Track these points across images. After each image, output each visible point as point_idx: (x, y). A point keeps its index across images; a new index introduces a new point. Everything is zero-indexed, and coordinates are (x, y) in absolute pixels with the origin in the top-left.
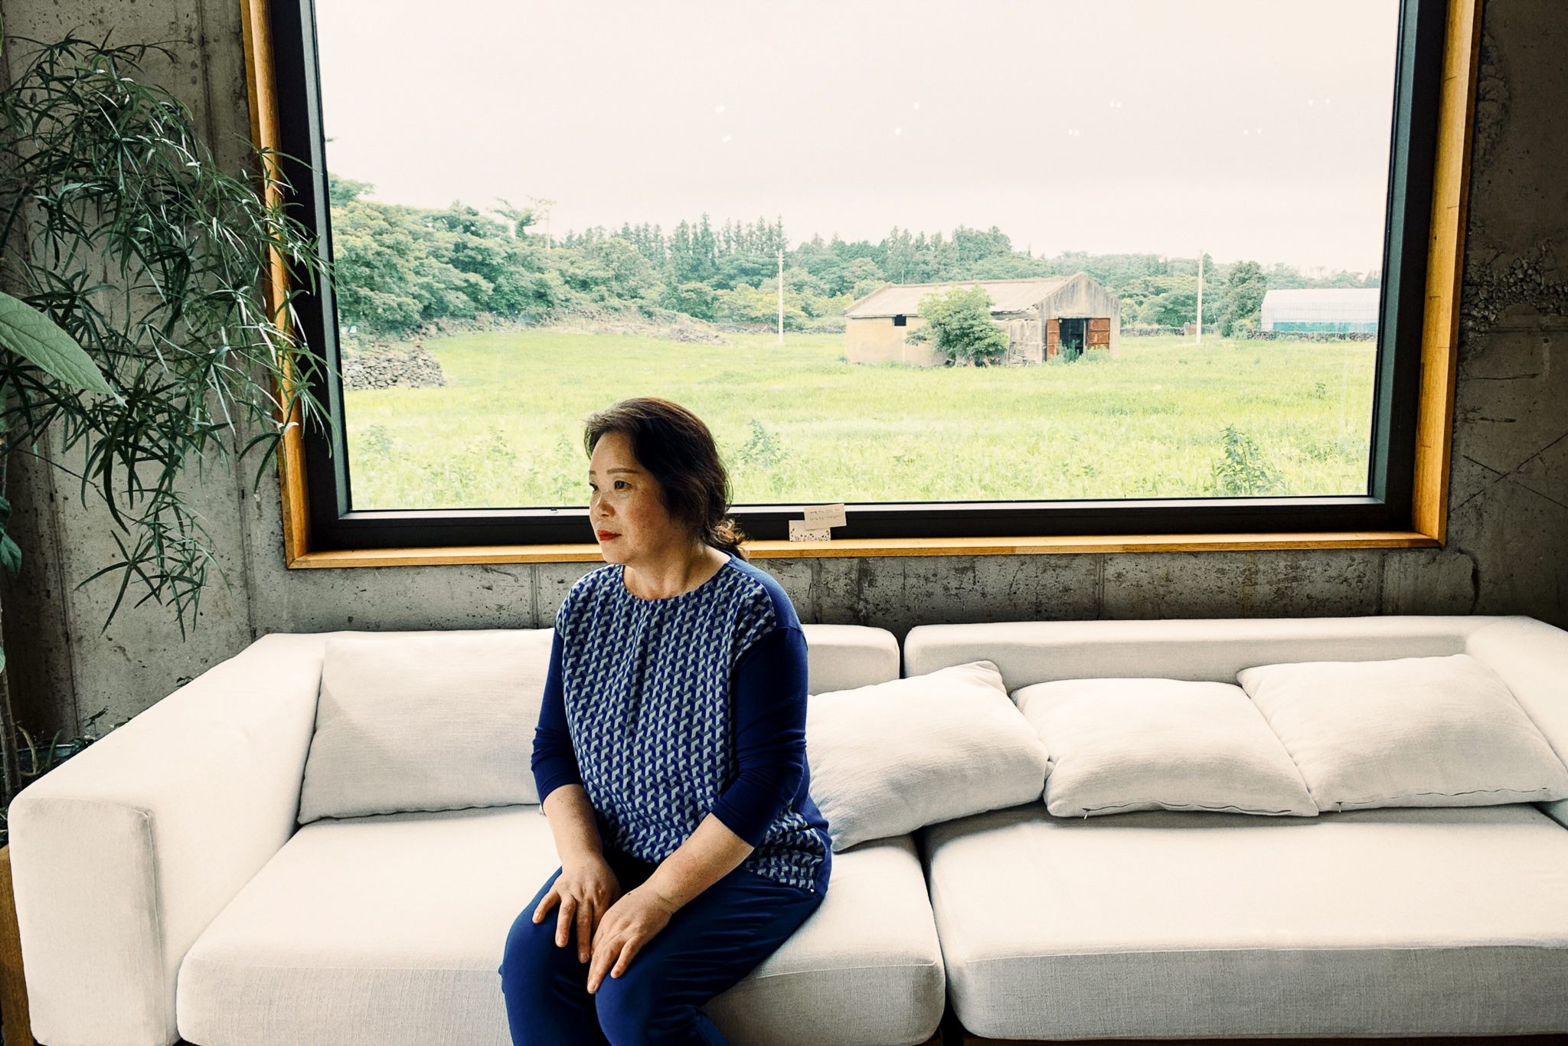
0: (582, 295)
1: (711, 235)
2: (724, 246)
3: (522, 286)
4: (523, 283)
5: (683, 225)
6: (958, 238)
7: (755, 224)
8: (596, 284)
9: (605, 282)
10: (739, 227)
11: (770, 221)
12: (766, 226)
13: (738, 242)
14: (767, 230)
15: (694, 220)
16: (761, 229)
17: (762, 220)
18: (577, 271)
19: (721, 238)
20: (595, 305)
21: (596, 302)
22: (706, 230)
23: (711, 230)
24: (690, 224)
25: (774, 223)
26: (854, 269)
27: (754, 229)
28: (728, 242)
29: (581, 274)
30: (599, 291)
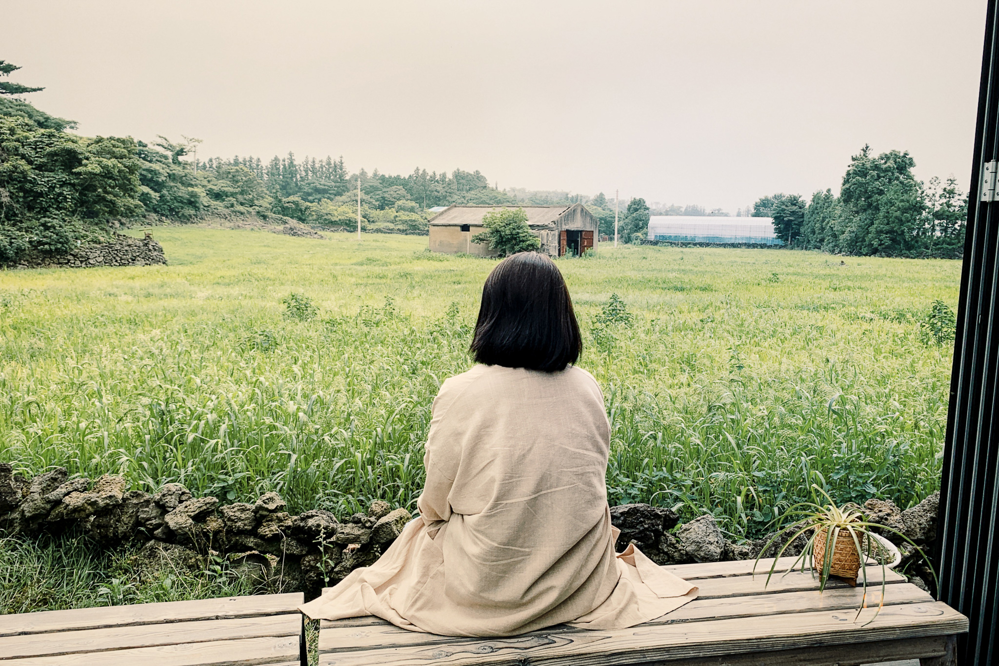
0: (218, 203)
1: (295, 166)
2: (304, 174)
3: (179, 196)
4: (180, 194)
5: (276, 159)
6: (456, 177)
7: (325, 160)
8: (227, 196)
9: (233, 195)
10: (314, 162)
11: (335, 159)
12: (332, 162)
13: (313, 172)
14: (333, 165)
15: (283, 155)
16: (329, 164)
17: (329, 158)
18: (213, 187)
19: (302, 168)
20: (227, 210)
21: (228, 208)
22: (292, 162)
23: (295, 163)
24: (281, 159)
25: (338, 160)
26: (392, 192)
27: (324, 164)
28: (306, 171)
29: (216, 189)
30: (230, 201)
